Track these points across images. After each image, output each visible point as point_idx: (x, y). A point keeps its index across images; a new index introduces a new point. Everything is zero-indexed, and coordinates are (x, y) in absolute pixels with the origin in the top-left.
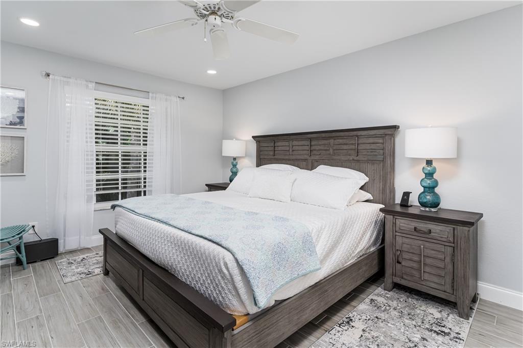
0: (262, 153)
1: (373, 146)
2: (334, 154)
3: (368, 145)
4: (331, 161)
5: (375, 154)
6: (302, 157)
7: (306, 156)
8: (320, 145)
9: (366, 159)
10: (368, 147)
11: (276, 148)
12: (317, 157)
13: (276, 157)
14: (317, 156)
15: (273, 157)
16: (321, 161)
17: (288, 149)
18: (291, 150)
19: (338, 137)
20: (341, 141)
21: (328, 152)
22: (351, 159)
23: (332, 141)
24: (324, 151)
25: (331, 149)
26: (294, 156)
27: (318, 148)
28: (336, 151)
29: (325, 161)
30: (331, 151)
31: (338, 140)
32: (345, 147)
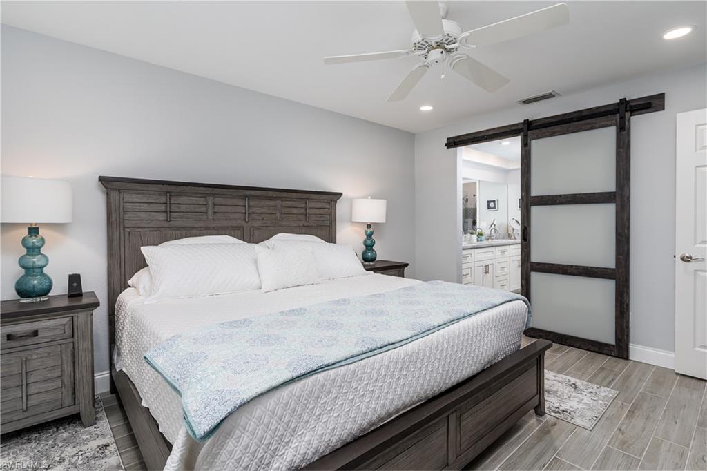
0: (127, 216)
1: (321, 211)
2: (282, 219)
3: (317, 210)
4: (278, 228)
5: (323, 219)
6: (234, 223)
7: (239, 222)
8: (263, 207)
9: (315, 225)
10: (317, 211)
11: (173, 206)
12: (258, 224)
13: (173, 223)
14: (258, 222)
15: (166, 224)
16: (264, 228)
17: (204, 209)
18: (210, 212)
19: (286, 199)
20: (290, 203)
21: (273, 216)
22: (301, 225)
23: (279, 202)
24: (268, 216)
25: (278, 212)
26: (217, 222)
27: (259, 210)
28: (284, 216)
29: (269, 228)
30: (278, 215)
31: (287, 202)
32: (295, 211)
